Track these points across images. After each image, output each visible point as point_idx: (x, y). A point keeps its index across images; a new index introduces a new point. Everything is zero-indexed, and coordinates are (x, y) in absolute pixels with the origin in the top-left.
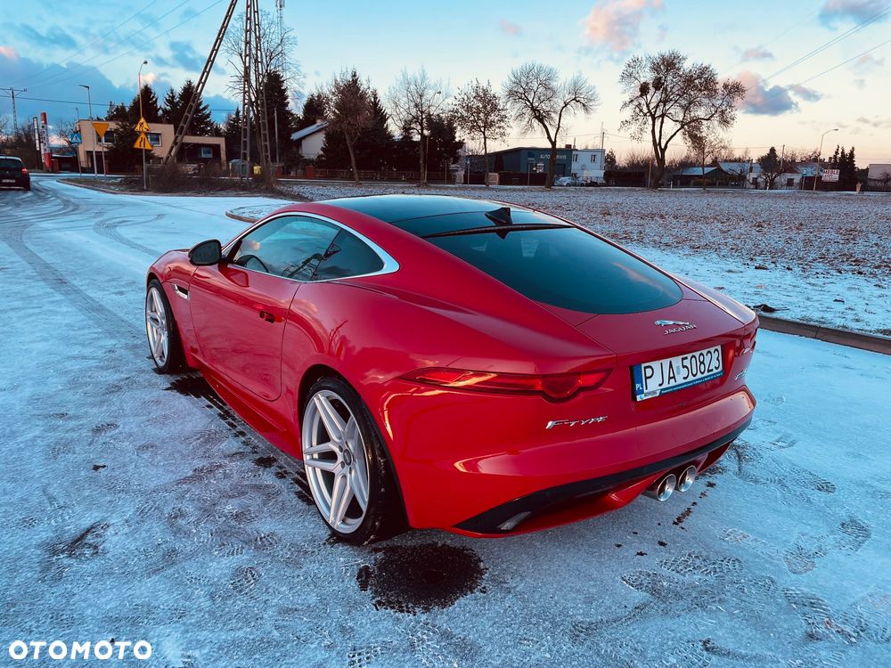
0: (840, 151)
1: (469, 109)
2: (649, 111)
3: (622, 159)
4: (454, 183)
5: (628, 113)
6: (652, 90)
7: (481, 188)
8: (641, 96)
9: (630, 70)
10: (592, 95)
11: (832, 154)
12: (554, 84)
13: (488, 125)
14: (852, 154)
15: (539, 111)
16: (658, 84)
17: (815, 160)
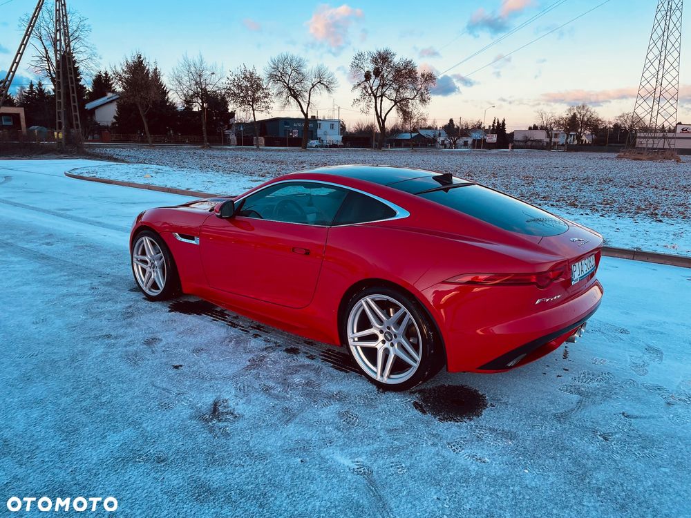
0: (496, 121)
1: (239, 87)
2: (372, 92)
3: (351, 127)
4: (229, 145)
5: (358, 93)
6: (373, 77)
7: (253, 149)
8: (366, 81)
9: (357, 62)
10: (332, 79)
11: (491, 124)
12: (304, 70)
13: (255, 100)
14: (504, 122)
15: (293, 90)
16: (377, 73)
17: (478, 127)
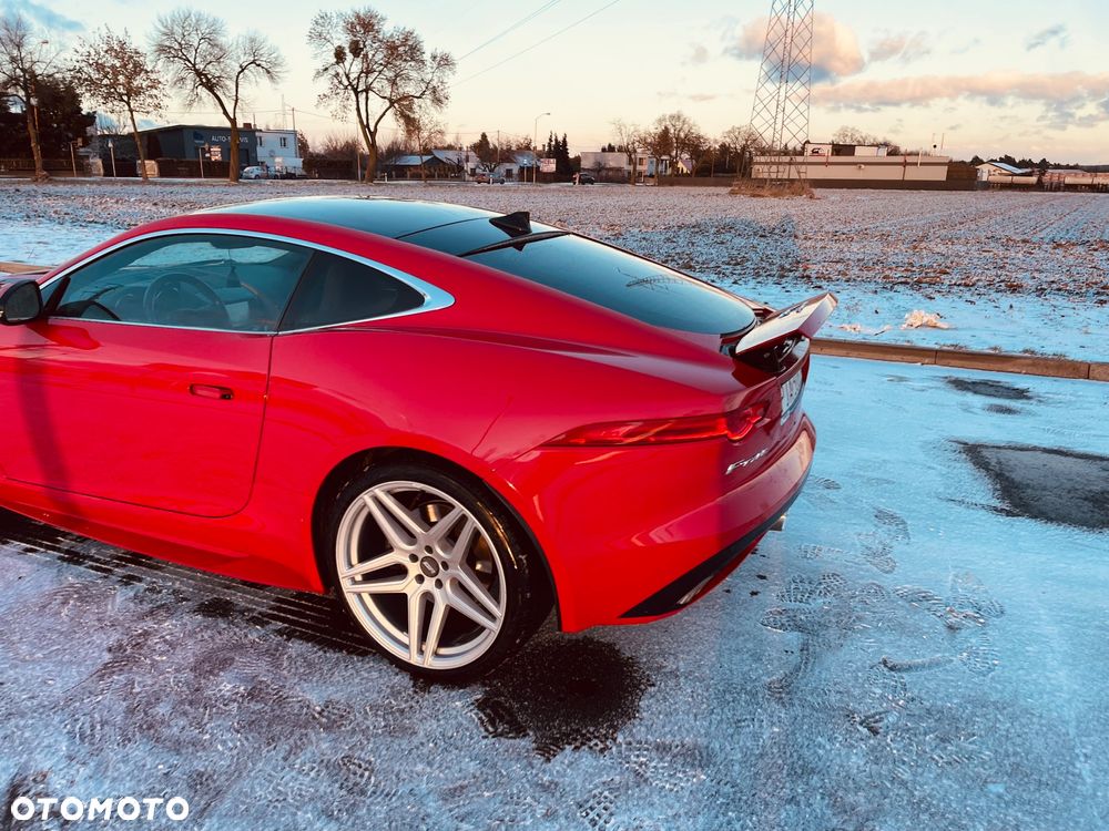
0: (553, 139)
1: (99, 67)
2: (350, 84)
3: (317, 144)
4: (89, 174)
5: (324, 84)
6: (349, 56)
7: (135, 183)
8: (337, 63)
9: (319, 29)
10: (276, 58)
11: (546, 142)
12: (222, 40)
13: (132, 92)
14: (564, 140)
15: (205, 75)
16: (356, 50)
17: (526, 148)
